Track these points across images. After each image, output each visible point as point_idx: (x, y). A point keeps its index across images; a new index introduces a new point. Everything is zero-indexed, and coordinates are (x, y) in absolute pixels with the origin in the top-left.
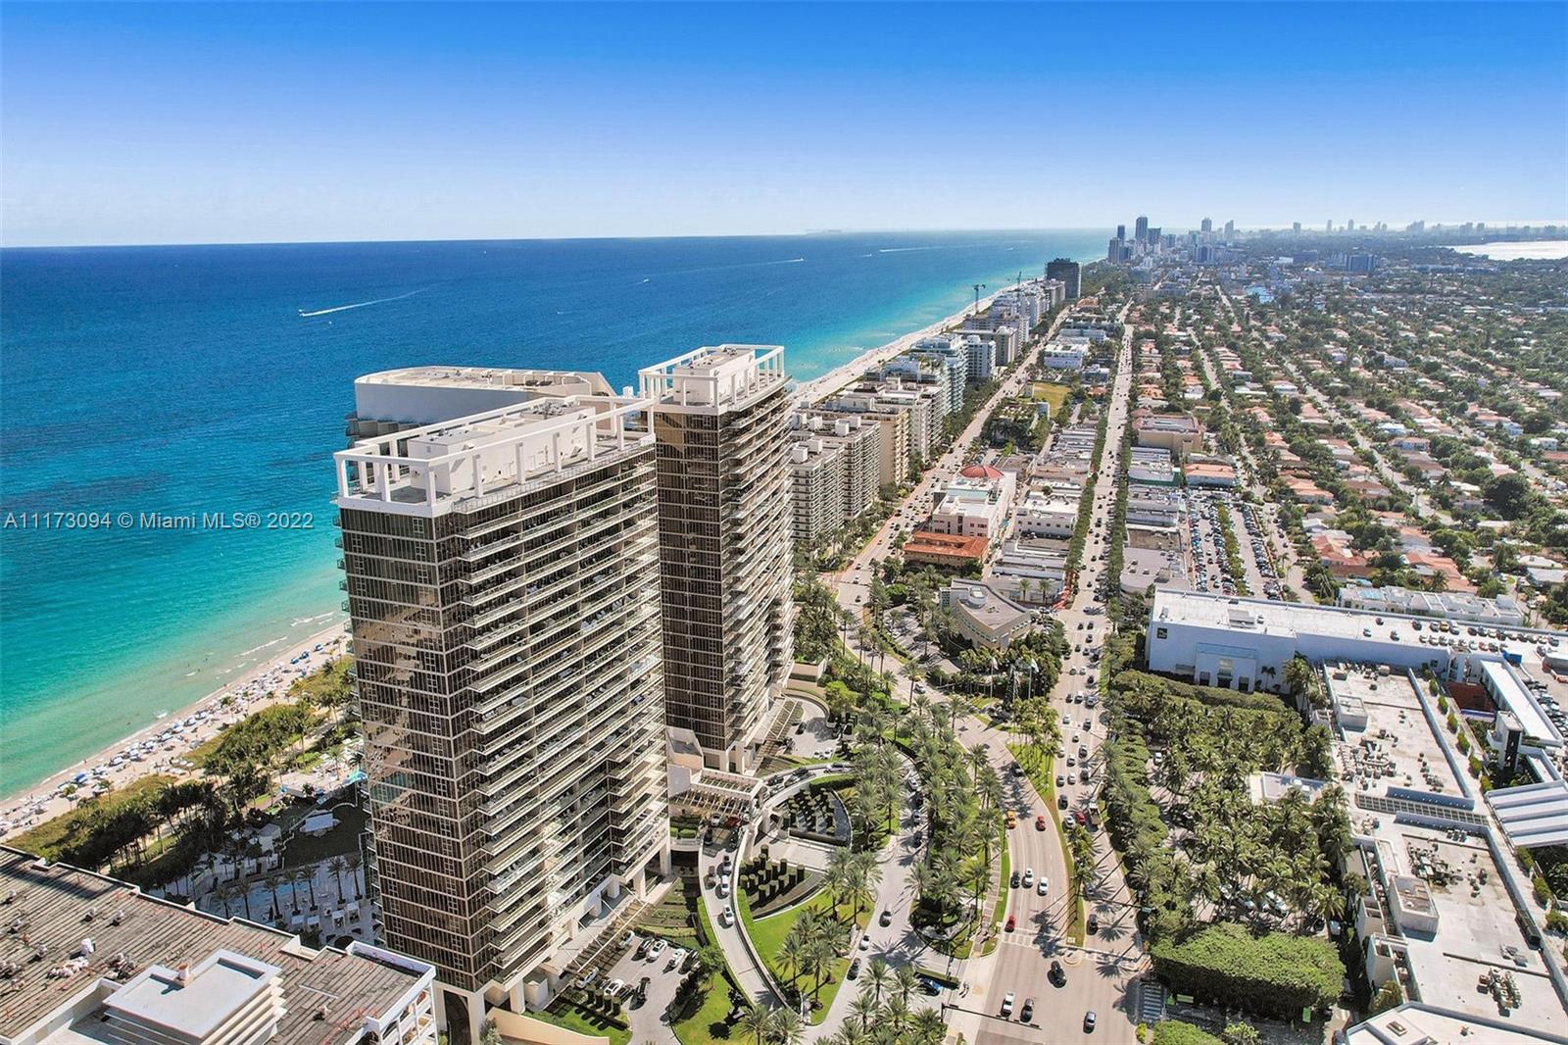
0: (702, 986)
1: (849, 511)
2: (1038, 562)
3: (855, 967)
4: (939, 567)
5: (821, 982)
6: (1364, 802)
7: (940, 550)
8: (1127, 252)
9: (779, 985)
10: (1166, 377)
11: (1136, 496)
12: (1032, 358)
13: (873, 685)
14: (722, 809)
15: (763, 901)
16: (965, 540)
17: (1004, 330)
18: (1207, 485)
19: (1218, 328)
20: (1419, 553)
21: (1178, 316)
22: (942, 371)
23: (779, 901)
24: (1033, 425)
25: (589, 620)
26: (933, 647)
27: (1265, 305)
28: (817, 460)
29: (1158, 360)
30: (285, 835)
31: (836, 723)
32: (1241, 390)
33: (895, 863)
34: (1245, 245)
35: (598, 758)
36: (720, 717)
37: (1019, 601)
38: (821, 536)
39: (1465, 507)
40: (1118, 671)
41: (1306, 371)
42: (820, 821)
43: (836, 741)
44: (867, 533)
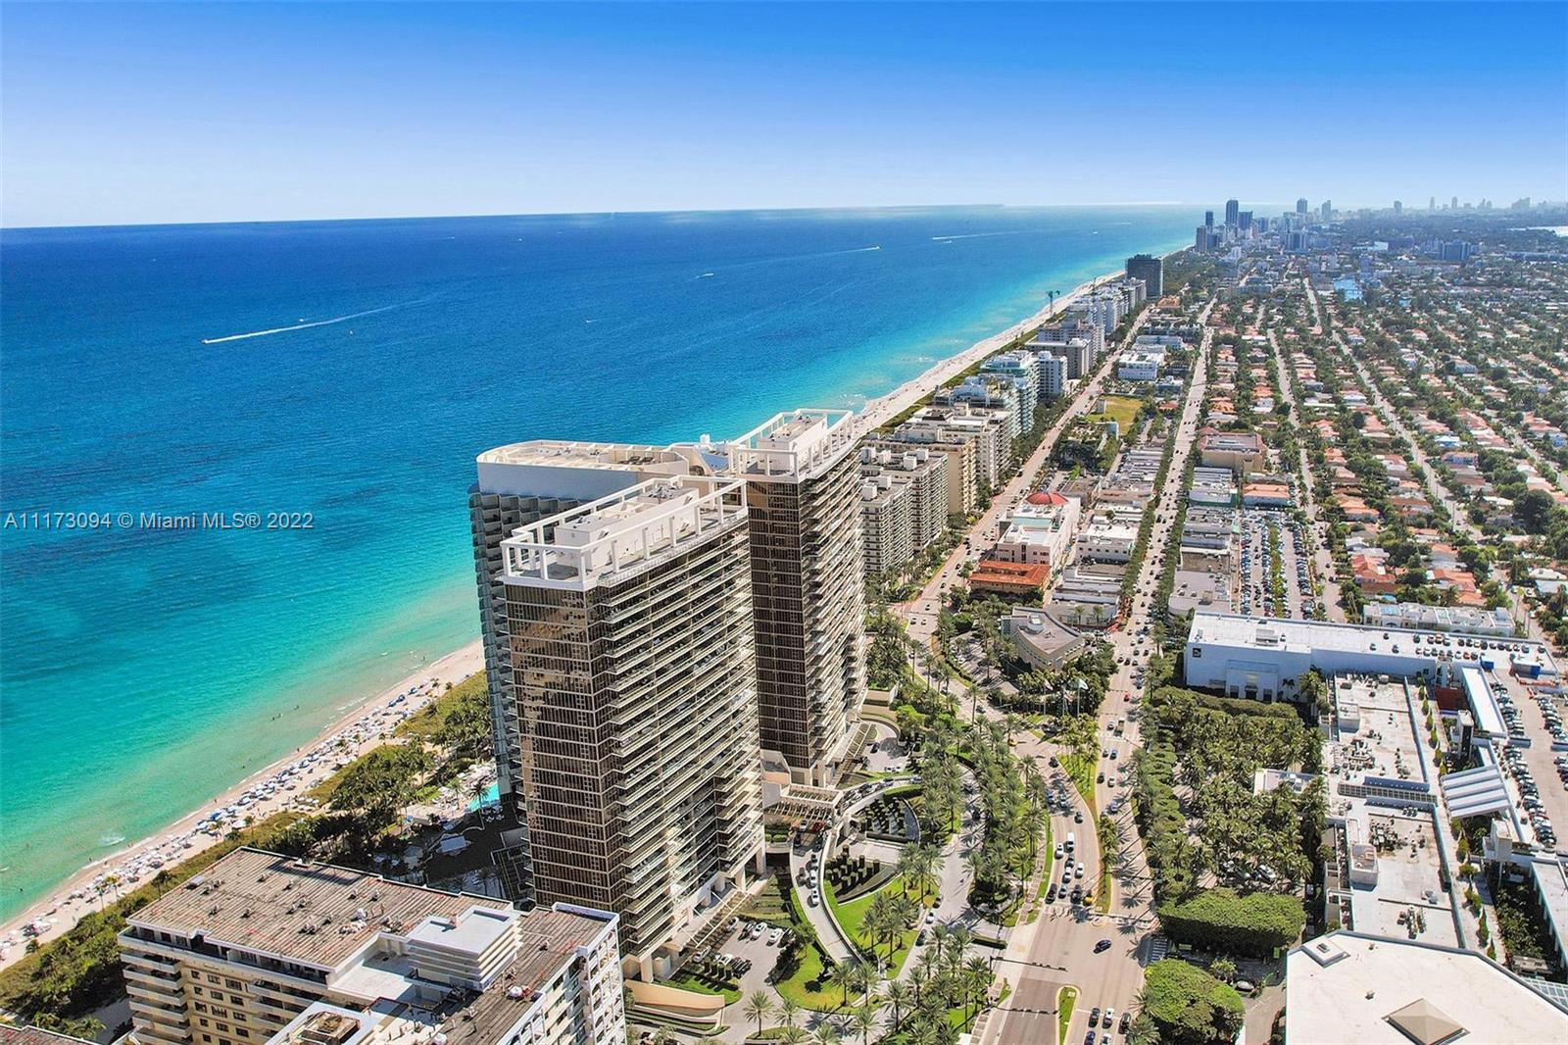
0: (798, 955)
1: (918, 542)
2: (1095, 587)
3: (922, 936)
4: (1002, 595)
5: (894, 948)
6: (1344, 790)
7: (1004, 579)
8: (1216, 240)
9: (860, 951)
10: (1238, 387)
11: (1193, 519)
12: (1106, 371)
13: (938, 708)
14: (808, 817)
15: (845, 890)
16: (1028, 568)
17: (1078, 342)
18: (1263, 505)
19: (1298, 331)
20: (1444, 567)
21: (1260, 316)
22: (1010, 395)
23: (858, 889)
24: (1101, 448)
25: (699, 663)
26: (996, 671)
27: (1350, 303)
28: (886, 496)
29: (1233, 370)
30: (426, 855)
31: (906, 742)
32: (1310, 403)
33: (957, 855)
34: (1342, 227)
35: (708, 775)
36: (805, 740)
37: (1074, 624)
38: (891, 569)
39: (1496, 522)
40: (1156, 688)
41: (1377, 379)
42: (892, 825)
43: (907, 758)
44: (935, 562)
